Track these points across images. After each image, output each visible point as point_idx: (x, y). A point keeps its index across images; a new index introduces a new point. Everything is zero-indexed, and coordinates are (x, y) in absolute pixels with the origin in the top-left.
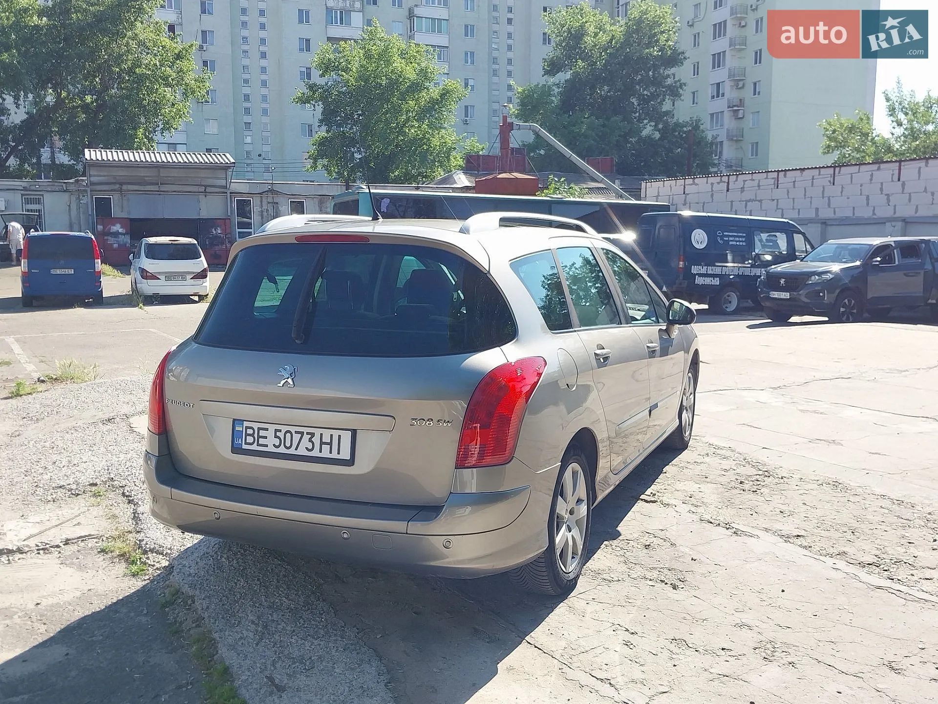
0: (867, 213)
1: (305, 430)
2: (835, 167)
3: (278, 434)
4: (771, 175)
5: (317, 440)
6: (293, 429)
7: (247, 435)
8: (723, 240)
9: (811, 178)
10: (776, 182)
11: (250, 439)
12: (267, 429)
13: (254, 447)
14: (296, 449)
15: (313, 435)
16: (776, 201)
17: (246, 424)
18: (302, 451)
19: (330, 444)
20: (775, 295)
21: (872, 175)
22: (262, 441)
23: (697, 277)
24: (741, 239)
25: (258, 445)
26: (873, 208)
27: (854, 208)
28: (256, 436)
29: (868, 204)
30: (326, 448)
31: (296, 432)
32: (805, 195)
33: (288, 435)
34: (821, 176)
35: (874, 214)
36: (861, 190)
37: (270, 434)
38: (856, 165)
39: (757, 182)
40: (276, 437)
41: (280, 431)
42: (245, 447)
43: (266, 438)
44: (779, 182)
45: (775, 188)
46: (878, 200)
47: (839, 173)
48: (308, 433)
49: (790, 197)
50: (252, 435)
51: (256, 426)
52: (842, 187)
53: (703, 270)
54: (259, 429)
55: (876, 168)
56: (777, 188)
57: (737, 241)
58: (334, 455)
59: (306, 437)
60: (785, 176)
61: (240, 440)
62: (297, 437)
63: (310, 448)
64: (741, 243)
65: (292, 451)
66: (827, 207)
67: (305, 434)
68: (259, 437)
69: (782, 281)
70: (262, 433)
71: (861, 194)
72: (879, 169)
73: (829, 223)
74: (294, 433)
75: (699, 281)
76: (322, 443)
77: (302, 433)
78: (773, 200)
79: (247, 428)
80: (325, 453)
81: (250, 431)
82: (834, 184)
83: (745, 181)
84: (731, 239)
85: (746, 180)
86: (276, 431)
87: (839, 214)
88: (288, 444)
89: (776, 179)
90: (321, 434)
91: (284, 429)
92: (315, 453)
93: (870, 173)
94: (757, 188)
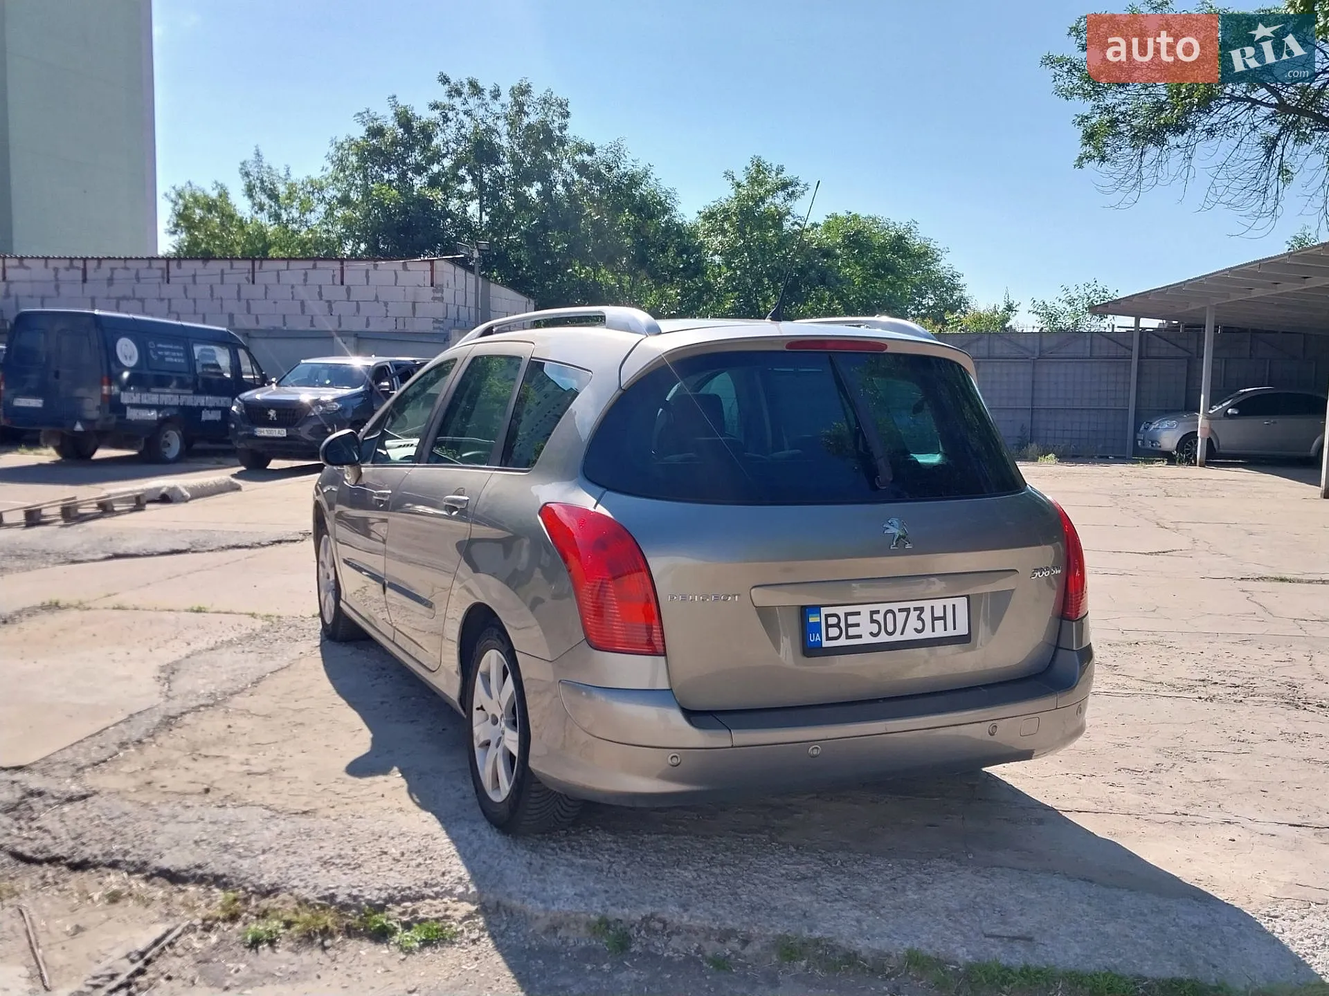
0: (301, 325)
1: (911, 605)
2: (254, 260)
3: (875, 617)
4: (155, 264)
5: (927, 616)
6: (895, 607)
7: (828, 626)
8: (158, 355)
9: (219, 272)
10: (166, 276)
11: (834, 632)
12: (858, 613)
13: (843, 642)
14: (902, 633)
15: (921, 610)
16: (166, 301)
17: (824, 611)
18: (910, 635)
19: (944, 618)
20: (263, 432)
21: (306, 274)
22: (852, 631)
23: (128, 408)
24: (178, 354)
25: (848, 637)
26: (310, 319)
27: (284, 316)
28: (843, 625)
29: (303, 312)
30: (939, 624)
31: (900, 610)
32: (212, 295)
33: (890, 616)
34: (233, 271)
35: (312, 325)
36: (292, 293)
37: (864, 619)
38: (283, 259)
39: (134, 272)
40: (873, 621)
41: (878, 612)
42: (826, 644)
43: (858, 625)
44: (171, 275)
45: (163, 283)
46: (316, 307)
47: (260, 268)
48: (916, 609)
49: (189, 296)
50: (838, 625)
51: (841, 611)
52: (266, 288)
53: (136, 399)
54: (847, 615)
55: (311, 266)
56: (168, 282)
57: (174, 357)
58: (951, 632)
59: (914, 614)
60: (179, 266)
61: (818, 635)
62: (901, 617)
63: (920, 628)
64: (179, 361)
65: (897, 637)
66: (245, 312)
67: (912, 610)
68: (848, 626)
69: (272, 413)
70: (851, 620)
71: (293, 298)
72: (315, 267)
73: (252, 334)
74: (896, 611)
75: (132, 414)
76: (934, 619)
77: (908, 610)
78: (162, 299)
79: (827, 616)
80: (940, 632)
81: (833, 621)
82: (253, 282)
83: (113, 269)
84: (167, 353)
85: (116, 268)
86: (872, 613)
87: (264, 324)
88: (890, 629)
89: (166, 271)
90: (932, 607)
91: (883, 608)
92: (927, 634)
93: (304, 271)
94: (135, 281)
